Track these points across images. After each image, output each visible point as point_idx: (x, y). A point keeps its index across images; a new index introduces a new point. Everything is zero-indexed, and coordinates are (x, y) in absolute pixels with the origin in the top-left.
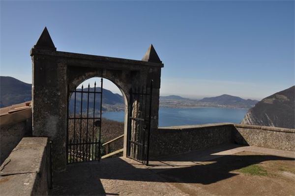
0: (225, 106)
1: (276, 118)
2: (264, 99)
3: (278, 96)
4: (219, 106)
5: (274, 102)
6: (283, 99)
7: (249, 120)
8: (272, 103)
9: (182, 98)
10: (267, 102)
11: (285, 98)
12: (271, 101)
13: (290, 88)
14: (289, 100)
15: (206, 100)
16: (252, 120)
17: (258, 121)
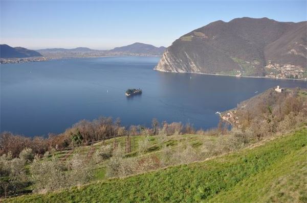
0: (138, 54)
1: (196, 56)
2: (181, 37)
3: (196, 33)
4: (131, 54)
5: (193, 39)
6: (201, 36)
7: (167, 60)
8: (191, 41)
9: (90, 50)
10: (185, 40)
11: (203, 35)
12: (189, 39)
13: (208, 25)
14: (207, 37)
15: (117, 49)
16: (171, 60)
17: (177, 60)
